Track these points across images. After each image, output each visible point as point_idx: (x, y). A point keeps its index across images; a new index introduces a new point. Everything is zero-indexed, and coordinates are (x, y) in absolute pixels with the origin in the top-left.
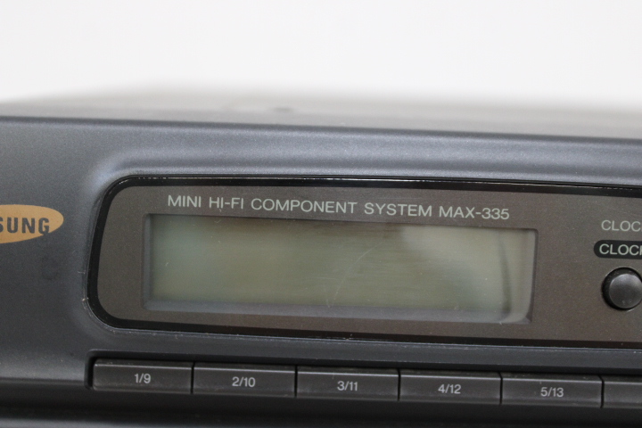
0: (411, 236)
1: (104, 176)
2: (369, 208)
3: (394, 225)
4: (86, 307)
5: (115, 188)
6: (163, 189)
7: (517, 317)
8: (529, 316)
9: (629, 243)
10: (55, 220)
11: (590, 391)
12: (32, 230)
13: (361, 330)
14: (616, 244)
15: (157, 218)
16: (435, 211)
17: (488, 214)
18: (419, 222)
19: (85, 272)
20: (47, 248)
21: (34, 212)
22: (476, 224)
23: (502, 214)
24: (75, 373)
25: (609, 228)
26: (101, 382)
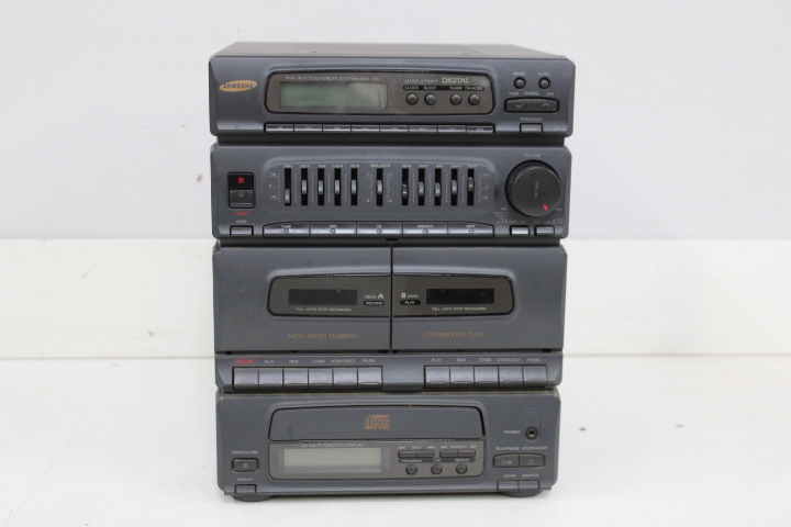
0: (352, 85)
1: (267, 73)
2: (341, 78)
3: (348, 83)
4: (264, 108)
5: (269, 77)
6: (284, 75)
7: (383, 106)
8: (386, 107)
9: (413, 86)
10: (255, 84)
11: (405, 128)
12: (248, 87)
14: (409, 86)
15: (283, 83)
16: (359, 79)
17: (373, 79)
18: (354, 82)
19: (264, 99)
20: (252, 93)
21: (249, 82)
22: (370, 82)
23: (377, 79)
24: (260, 127)
25: (407, 82)
26: (268, 130)
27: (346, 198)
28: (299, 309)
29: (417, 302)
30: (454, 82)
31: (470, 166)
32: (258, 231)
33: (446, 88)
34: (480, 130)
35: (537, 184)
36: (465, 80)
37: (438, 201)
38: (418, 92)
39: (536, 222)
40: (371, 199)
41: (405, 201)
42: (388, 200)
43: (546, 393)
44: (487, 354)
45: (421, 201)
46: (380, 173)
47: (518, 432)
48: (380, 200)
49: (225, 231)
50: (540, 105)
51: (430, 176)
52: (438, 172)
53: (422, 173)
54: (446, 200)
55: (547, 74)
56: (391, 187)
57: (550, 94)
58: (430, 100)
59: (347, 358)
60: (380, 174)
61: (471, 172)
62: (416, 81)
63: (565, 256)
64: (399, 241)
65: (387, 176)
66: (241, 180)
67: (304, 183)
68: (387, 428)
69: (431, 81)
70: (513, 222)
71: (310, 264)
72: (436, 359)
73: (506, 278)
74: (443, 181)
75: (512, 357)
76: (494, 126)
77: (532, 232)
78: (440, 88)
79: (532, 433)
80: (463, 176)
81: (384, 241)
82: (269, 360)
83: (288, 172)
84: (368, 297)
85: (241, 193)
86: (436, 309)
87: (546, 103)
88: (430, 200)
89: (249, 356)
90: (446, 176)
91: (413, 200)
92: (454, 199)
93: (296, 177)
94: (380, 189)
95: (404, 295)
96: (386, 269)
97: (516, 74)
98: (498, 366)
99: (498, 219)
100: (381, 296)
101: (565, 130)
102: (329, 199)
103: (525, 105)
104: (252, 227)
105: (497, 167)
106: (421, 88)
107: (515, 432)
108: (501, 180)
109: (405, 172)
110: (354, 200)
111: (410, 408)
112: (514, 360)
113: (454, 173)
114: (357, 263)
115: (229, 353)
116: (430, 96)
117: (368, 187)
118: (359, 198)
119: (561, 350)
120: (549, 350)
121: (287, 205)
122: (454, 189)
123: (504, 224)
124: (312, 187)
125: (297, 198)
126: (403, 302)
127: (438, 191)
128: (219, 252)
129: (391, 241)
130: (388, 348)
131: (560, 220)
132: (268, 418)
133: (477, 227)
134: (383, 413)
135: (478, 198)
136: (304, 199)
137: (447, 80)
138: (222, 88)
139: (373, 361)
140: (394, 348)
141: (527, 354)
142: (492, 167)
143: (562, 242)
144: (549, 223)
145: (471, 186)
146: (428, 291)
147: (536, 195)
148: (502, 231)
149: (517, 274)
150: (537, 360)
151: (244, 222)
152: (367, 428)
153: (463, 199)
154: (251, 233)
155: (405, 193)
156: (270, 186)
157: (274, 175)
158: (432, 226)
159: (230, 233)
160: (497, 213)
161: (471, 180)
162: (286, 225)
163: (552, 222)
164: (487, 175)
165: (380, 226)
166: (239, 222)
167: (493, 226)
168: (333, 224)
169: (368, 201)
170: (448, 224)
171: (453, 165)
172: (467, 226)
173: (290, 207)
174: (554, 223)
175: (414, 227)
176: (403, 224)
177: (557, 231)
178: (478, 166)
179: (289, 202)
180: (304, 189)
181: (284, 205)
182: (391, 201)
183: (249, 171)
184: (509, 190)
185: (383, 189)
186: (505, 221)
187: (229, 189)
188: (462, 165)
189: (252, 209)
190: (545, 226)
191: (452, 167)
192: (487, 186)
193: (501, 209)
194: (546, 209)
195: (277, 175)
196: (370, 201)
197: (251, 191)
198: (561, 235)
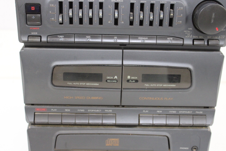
27: (96, 21)
28: (70, 83)
29: (137, 81)
31: (172, 2)
32: (44, 39)
35: (214, 14)
37: (151, 23)
39: (209, 37)
40: (111, 21)
41: (131, 23)
42: (121, 22)
43: (204, 129)
44: (174, 109)
45: (141, 23)
47: (188, 148)
48: (116, 22)
49: (25, 39)
51: (147, 8)
52: (152, 6)
53: (142, 6)
54: (156, 23)
56: (124, 14)
59: (96, 109)
60: (117, 5)
61: (172, 6)
63: (223, 57)
64: (127, 46)
65: (121, 7)
66: (33, 8)
67: (71, 10)
68: (118, 145)
70: (195, 37)
71: (75, 59)
72: (145, 110)
73: (188, 68)
74: (155, 12)
75: (187, 111)
77: (206, 43)
79: (195, 149)
80: (167, 8)
81: (119, 46)
82: (54, 109)
83: (61, 4)
84: (109, 78)
85: (33, 16)
86: (147, 85)
88: (146, 23)
89: (43, 107)
90: (157, 8)
91: (137, 22)
92: (161, 23)
93: (65, 7)
94: (116, 15)
95: (129, 77)
96: (119, 62)
98: (179, 115)
99: (186, 35)
100: (116, 77)
102: (86, 21)
104: (41, 37)
105: (189, 3)
107: (186, 148)
108: (190, 11)
109: (132, 5)
110: (101, 21)
111: (131, 136)
112: (188, 112)
113: (162, 6)
114: (102, 59)
115: (33, 105)
117: (109, 14)
118: (104, 20)
119: (214, 107)
120: (208, 107)
121: (61, 24)
122: (162, 16)
123: (190, 38)
124: (75, 13)
125: (67, 20)
126: (128, 81)
127: (151, 18)
128: (23, 50)
129: (123, 46)
130: (119, 104)
131: (223, 37)
132: (54, 138)
133: (173, 39)
134: (116, 138)
135: (175, 23)
136: (71, 21)
139: (111, 111)
140: (122, 105)
141: (196, 109)
142: (185, 4)
143: (221, 49)
144: (216, 38)
145: (172, 14)
146: (143, 75)
147: (212, 21)
148: (188, 42)
149: (194, 66)
150: (201, 113)
151: (36, 34)
152: (107, 145)
153: (166, 22)
154: (40, 40)
155: (131, 18)
156: (50, 12)
157: (53, 5)
158: (147, 38)
159: (28, 40)
160: (186, 31)
161: (172, 11)
162: (61, 36)
163: (218, 37)
164: (182, 8)
165: (116, 38)
166: (33, 34)
167: (183, 39)
168: (88, 36)
169: (109, 22)
170: (157, 37)
171: (162, 1)
172: (168, 39)
173: (63, 25)
174: (219, 38)
175: (137, 38)
176: (130, 36)
177: (221, 43)
178: (176, 2)
179: (62, 22)
180: (71, 14)
181: (58, 23)
182: (123, 23)
183: (38, 3)
184: (195, 17)
185: (118, 15)
186: (190, 36)
187: (26, 14)
188: (167, 2)
189: (40, 26)
190: (214, 40)
191: (161, 3)
192: (182, 15)
193: (189, 29)
194: (217, 30)
195: (54, 5)
196: (110, 22)
197: (39, 15)
198: (222, 46)
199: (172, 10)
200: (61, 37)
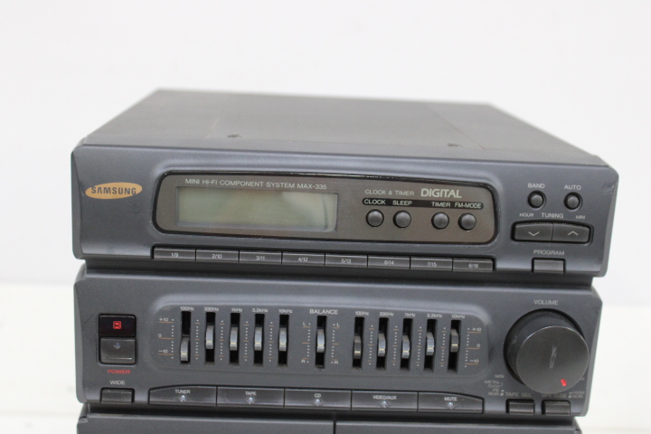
0: (286, 195)
1: (159, 171)
2: (268, 185)
3: (281, 191)
4: (152, 225)
5: (163, 177)
6: (183, 176)
7: (331, 229)
8: (336, 229)
9: (377, 199)
10: (139, 189)
11: (362, 261)
12: (129, 193)
13: (266, 235)
14: (371, 199)
15: (181, 188)
16: (296, 185)
17: (318, 187)
18: (289, 190)
19: (151, 210)
20: (134, 201)
21: (130, 186)
22: (313, 191)
23: (324, 187)
24: (146, 253)
25: (368, 193)
26: (157, 257)
27: (271, 357)
30: (439, 195)
31: (455, 317)
32: (141, 398)
33: (427, 204)
34: (473, 266)
35: (554, 350)
36: (454, 194)
37: (405, 363)
38: (385, 209)
39: (544, 396)
40: (307, 359)
41: (357, 362)
42: (332, 361)
45: (381, 362)
46: (322, 321)
48: (320, 359)
49: (95, 397)
50: (564, 233)
51: (395, 329)
52: (408, 325)
53: (383, 323)
54: (418, 362)
55: (577, 188)
56: (337, 344)
57: (580, 218)
58: (402, 220)
61: (456, 324)
62: (381, 191)
65: (333, 326)
66: (117, 325)
67: (210, 334)
69: (406, 192)
70: (511, 395)
74: (414, 338)
76: (494, 260)
77: (538, 410)
78: (417, 203)
80: (444, 330)
83: (186, 317)
85: (117, 344)
87: (573, 231)
88: (393, 362)
90: (419, 329)
91: (370, 361)
92: (429, 362)
93: (197, 323)
94: (321, 345)
97: (532, 186)
99: (491, 390)
101: (596, 268)
102: (246, 356)
103: (543, 232)
104: (133, 391)
105: (494, 317)
106: (389, 202)
108: (498, 336)
109: (360, 322)
110: (283, 358)
113: (431, 325)
116: (402, 215)
117: (304, 342)
118: (290, 357)
121: (183, 362)
122: (430, 349)
123: (498, 398)
124: (221, 338)
125: (199, 354)
127: (406, 352)
128: (86, 421)
131: (580, 394)
133: (459, 400)
135: (464, 361)
137: (428, 193)
138: (89, 192)
142: (482, 315)
143: (578, 419)
144: (564, 396)
145: (455, 345)
147: (552, 365)
148: (495, 408)
151: (122, 383)
153: (442, 362)
154: (130, 400)
155: (358, 352)
156: (160, 335)
157: (166, 320)
158: (395, 398)
159: (101, 400)
160: (489, 382)
161: (455, 337)
162: (183, 389)
163: (567, 395)
164: (479, 330)
165: (319, 395)
166: (114, 383)
167: (483, 399)
168: (250, 391)
169: (303, 361)
170: (419, 395)
171: (430, 313)
172: (446, 399)
173: (189, 366)
174: (570, 397)
175: (369, 398)
176: (353, 393)
177: (574, 410)
178: (467, 316)
179: (187, 360)
180: (209, 342)
181: (179, 362)
182: (336, 362)
183: (131, 313)
184: (510, 350)
185: (325, 345)
186: (500, 392)
187: (100, 337)
188: (444, 315)
189: (133, 366)
190: (557, 401)
191: (429, 316)
192: (479, 345)
193: (496, 376)
194: (564, 385)
195: (170, 320)
196: (306, 361)
197: (132, 341)
198: (578, 414)
199: (454, 333)
200: (184, 392)
